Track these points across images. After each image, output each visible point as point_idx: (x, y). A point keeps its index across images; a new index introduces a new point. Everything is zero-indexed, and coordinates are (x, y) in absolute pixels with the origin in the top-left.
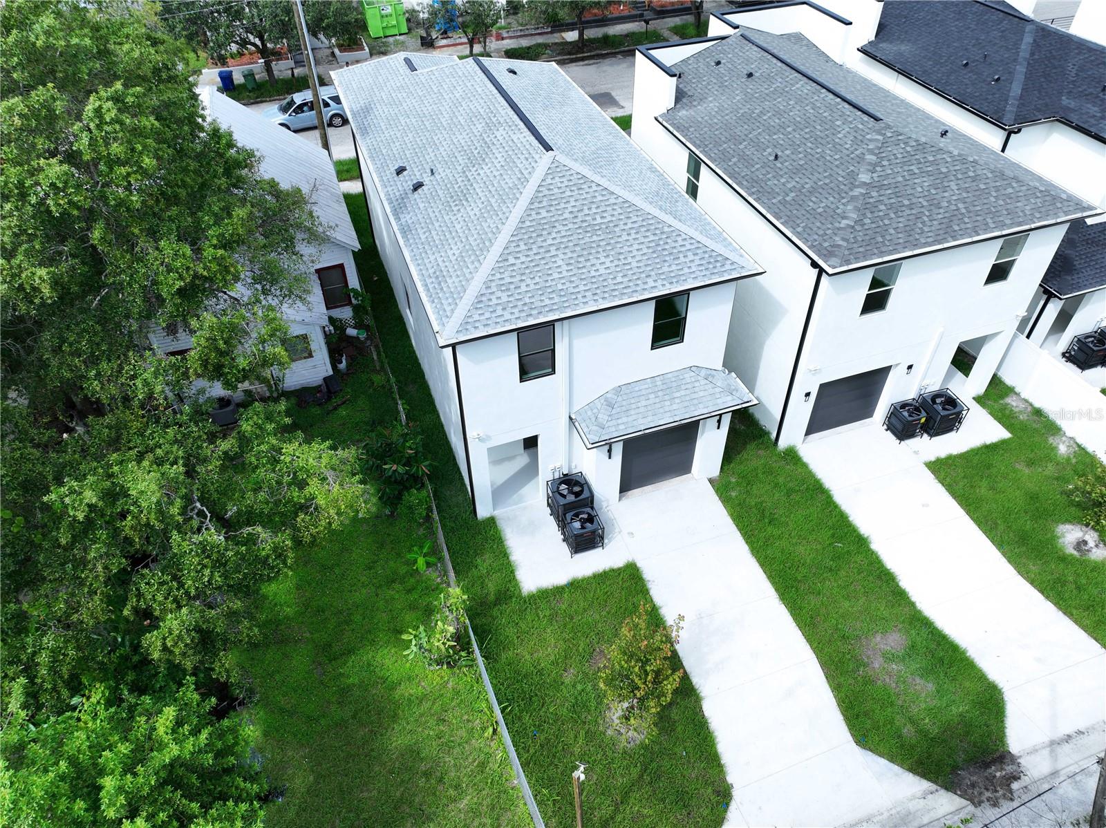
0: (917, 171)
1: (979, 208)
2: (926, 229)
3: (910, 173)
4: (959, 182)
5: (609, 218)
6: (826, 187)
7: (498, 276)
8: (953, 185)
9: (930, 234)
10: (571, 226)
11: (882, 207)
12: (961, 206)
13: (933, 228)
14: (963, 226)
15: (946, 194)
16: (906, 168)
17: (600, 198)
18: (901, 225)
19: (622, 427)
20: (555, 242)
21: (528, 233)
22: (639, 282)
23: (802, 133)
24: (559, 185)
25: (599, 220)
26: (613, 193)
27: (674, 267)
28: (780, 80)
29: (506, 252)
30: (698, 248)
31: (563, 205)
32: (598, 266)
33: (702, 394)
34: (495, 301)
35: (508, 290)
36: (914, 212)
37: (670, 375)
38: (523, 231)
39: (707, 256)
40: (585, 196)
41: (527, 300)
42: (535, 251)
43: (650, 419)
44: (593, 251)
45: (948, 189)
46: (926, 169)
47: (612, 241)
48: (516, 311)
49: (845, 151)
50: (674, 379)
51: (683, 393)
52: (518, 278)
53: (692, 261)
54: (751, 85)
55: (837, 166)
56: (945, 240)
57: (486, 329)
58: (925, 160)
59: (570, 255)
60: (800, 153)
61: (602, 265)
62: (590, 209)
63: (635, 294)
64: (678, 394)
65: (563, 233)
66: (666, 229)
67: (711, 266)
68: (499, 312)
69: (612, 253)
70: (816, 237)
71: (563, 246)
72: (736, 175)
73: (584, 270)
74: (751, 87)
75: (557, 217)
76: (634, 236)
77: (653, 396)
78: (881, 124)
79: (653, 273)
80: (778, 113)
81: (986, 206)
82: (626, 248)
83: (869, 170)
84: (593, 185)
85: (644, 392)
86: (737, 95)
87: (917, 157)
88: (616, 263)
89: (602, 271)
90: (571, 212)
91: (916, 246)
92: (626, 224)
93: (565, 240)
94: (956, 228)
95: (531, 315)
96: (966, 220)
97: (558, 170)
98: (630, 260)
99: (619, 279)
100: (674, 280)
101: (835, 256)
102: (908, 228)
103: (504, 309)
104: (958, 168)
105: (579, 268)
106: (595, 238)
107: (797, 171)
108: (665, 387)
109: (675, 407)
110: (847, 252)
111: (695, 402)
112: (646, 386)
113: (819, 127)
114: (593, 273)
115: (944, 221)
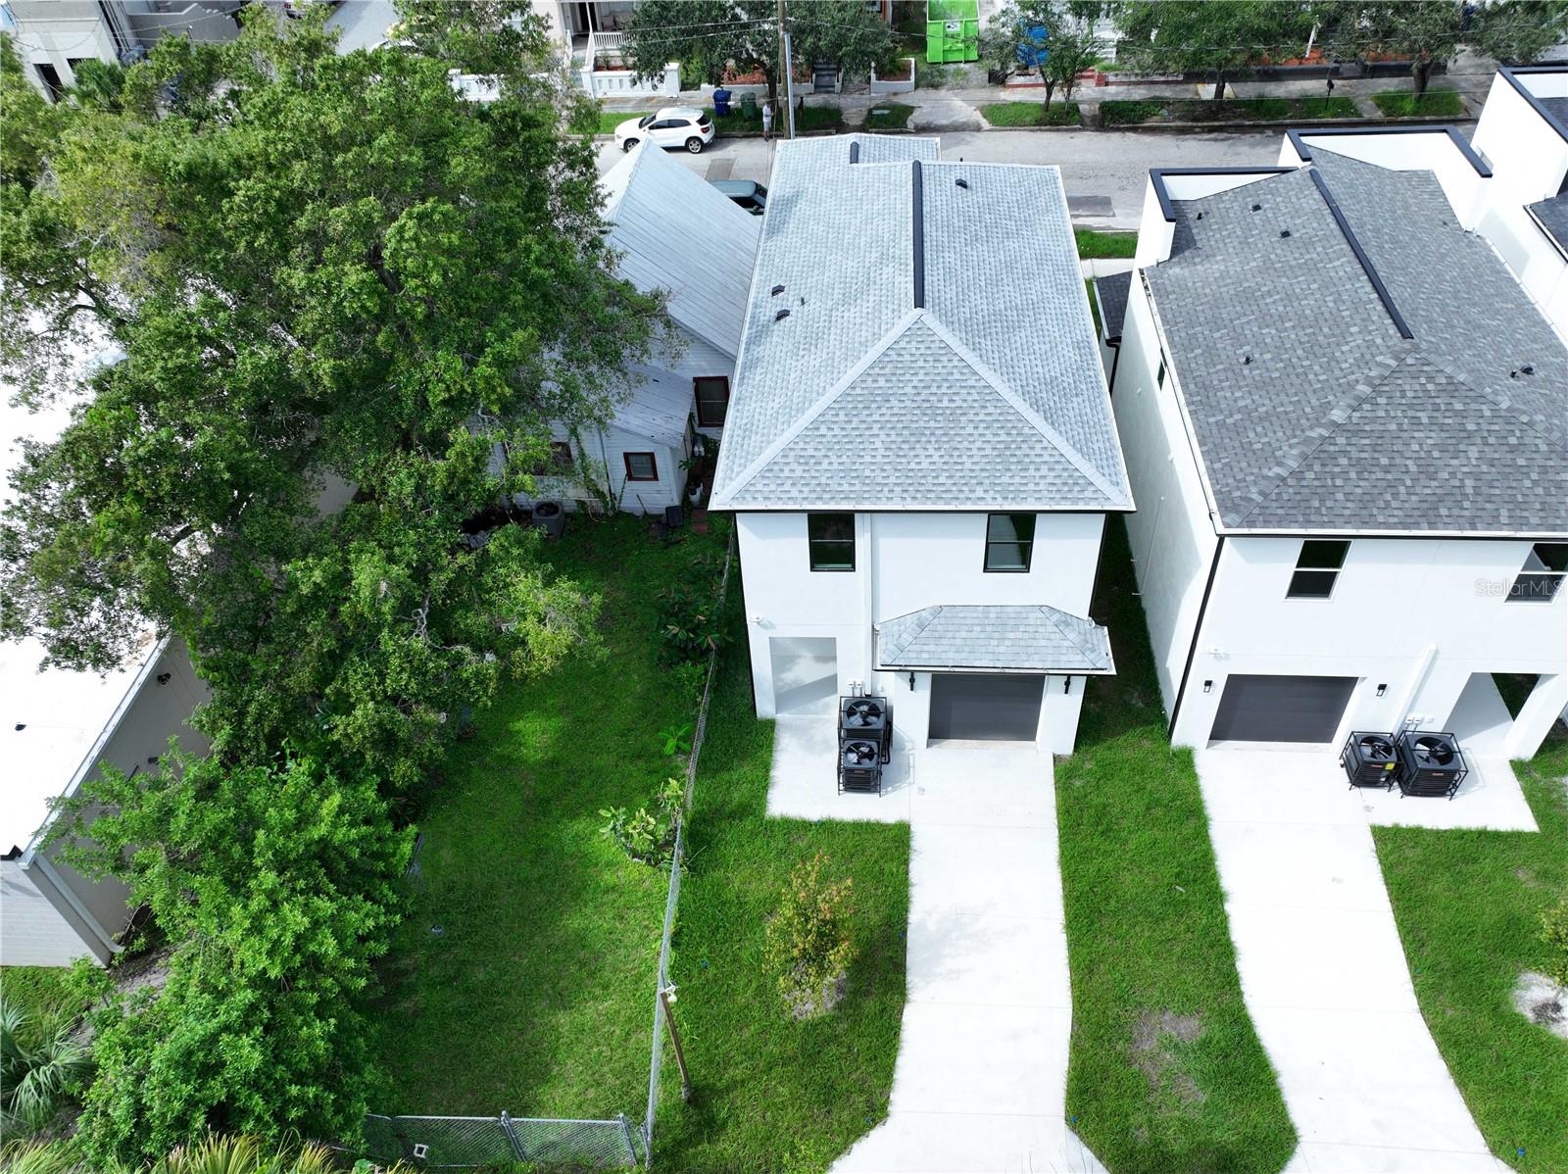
0: (1425, 420)
1: (1497, 492)
2: (1394, 504)
3: (1414, 421)
4: (1486, 449)
5: (959, 403)
6: (1283, 416)
7: (801, 445)
8: (1473, 452)
9: (1396, 512)
10: (908, 403)
11: (1344, 461)
12: (1469, 483)
13: (1407, 505)
14: (1455, 512)
15: (1454, 462)
16: (1410, 413)
17: (957, 376)
18: (1359, 491)
19: (924, 655)
20: (883, 419)
21: (857, 402)
22: (965, 488)
23: (1301, 333)
24: (914, 351)
25: (945, 403)
26: (976, 373)
27: (1017, 480)
28: (1319, 249)
29: (821, 419)
30: (1058, 462)
31: (908, 377)
32: (922, 459)
33: (1043, 643)
34: (787, 473)
35: (807, 463)
36: (1389, 477)
37: (1010, 609)
38: (850, 399)
39: (1065, 474)
40: (940, 370)
41: (823, 480)
42: (854, 425)
43: (964, 655)
44: (924, 439)
45: (1461, 454)
46: (1441, 421)
47: (952, 432)
48: (806, 489)
49: (1338, 373)
50: (1013, 615)
51: (1019, 635)
52: (823, 453)
53: (1044, 477)
54: (1281, 249)
55: (1314, 391)
56: (1417, 525)
57: (766, 502)
58: (1449, 407)
59: (893, 438)
60: (1282, 361)
61: (929, 458)
62: (939, 387)
63: (955, 502)
64: (1012, 635)
65: (895, 411)
66: (1026, 431)
67: (1066, 488)
68: (787, 487)
69: (946, 446)
70: (1231, 481)
71: (889, 426)
72: (1187, 374)
73: (904, 460)
74: (1279, 251)
75: (895, 390)
76: (981, 431)
77: (979, 628)
78: (1407, 344)
79: (987, 481)
80: (1288, 298)
81: (1509, 492)
82: (966, 444)
83: (1350, 406)
84: (956, 359)
85: (969, 621)
86: (1255, 260)
87: (1438, 401)
88: (946, 459)
89: (924, 466)
90: (915, 387)
91: (1365, 524)
92: (977, 414)
93: (895, 419)
94: (1444, 512)
95: (821, 498)
96: (1466, 504)
97: (919, 333)
98: (965, 459)
99: (942, 480)
100: (1011, 496)
101: (1238, 512)
102: (1368, 497)
103: (793, 484)
104: (1497, 428)
105: (898, 456)
106: (932, 424)
107: (1262, 386)
108: (999, 621)
109: (1002, 649)
110: (1257, 511)
111: (1032, 650)
112: (975, 615)
113: (1326, 330)
114: (913, 466)
115: (1429, 498)
